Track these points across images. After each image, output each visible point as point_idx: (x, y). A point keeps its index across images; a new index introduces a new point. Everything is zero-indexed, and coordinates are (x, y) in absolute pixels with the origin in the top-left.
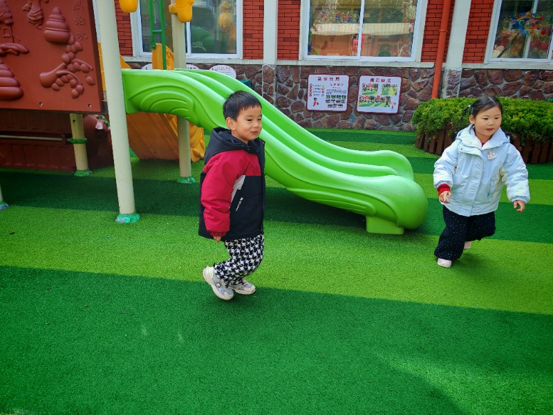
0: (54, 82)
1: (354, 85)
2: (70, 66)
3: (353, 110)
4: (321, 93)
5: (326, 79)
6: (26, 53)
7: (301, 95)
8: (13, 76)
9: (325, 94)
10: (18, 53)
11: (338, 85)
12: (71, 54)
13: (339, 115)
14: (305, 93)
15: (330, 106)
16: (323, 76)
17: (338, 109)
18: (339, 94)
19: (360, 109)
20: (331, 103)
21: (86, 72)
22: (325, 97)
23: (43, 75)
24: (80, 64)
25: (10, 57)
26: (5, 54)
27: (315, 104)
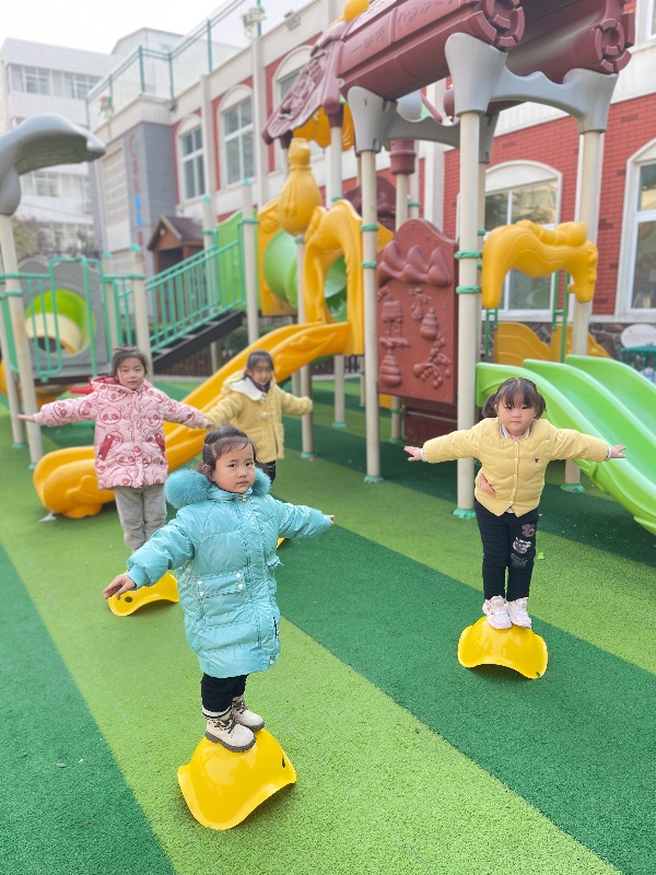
0: (422, 373)
2: (435, 360)
6: (408, 346)
8: (397, 366)
10: (403, 346)
12: (437, 349)
21: (446, 365)
23: (417, 366)
25: (397, 349)
26: (394, 347)
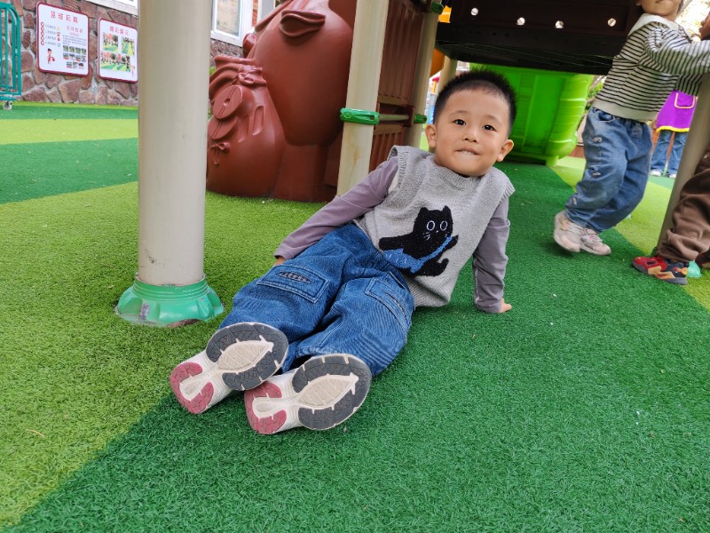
4: (56, 41)
5: (61, 16)
7: (26, 41)
9: (62, 44)
11: (76, 30)
13: (80, 81)
14: (33, 40)
15: (69, 65)
16: (57, 11)
17: (78, 70)
18: (78, 46)
19: (104, 73)
20: (71, 60)
22: (62, 48)
27: (49, 60)
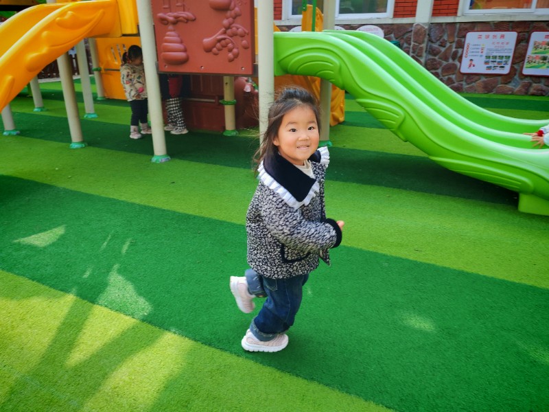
0: (214, 46)
1: (523, 44)
2: (229, 31)
3: (518, 73)
4: (480, 54)
5: (488, 37)
7: (455, 56)
8: (181, 42)
9: (484, 54)
11: (502, 43)
12: (231, 19)
13: (499, 79)
14: (459, 55)
15: (489, 68)
16: (484, 34)
17: (498, 71)
18: (501, 54)
19: (526, 71)
20: (491, 64)
21: (242, 36)
22: (484, 57)
23: (207, 40)
24: (238, 29)
25: (180, 24)
26: (176, 22)
27: (470, 66)
